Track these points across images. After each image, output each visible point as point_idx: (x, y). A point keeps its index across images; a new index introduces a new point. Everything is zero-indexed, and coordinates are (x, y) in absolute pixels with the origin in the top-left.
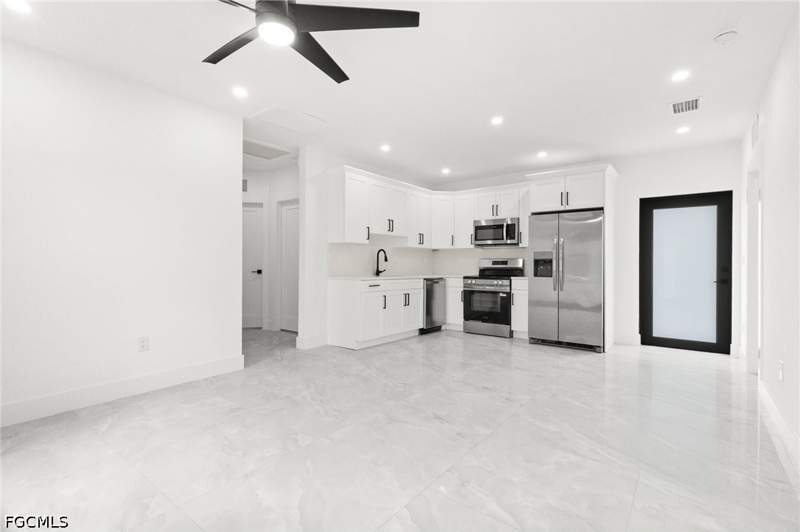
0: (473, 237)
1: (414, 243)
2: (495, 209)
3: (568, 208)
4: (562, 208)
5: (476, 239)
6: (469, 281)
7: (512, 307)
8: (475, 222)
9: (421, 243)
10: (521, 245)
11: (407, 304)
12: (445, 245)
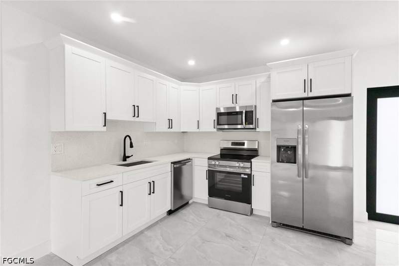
0: (216, 122)
1: (163, 127)
2: (235, 98)
3: (311, 95)
4: (305, 95)
5: (218, 124)
6: (213, 163)
7: (253, 188)
8: (217, 108)
9: (170, 127)
10: (258, 130)
11: (152, 191)
12: (192, 128)
